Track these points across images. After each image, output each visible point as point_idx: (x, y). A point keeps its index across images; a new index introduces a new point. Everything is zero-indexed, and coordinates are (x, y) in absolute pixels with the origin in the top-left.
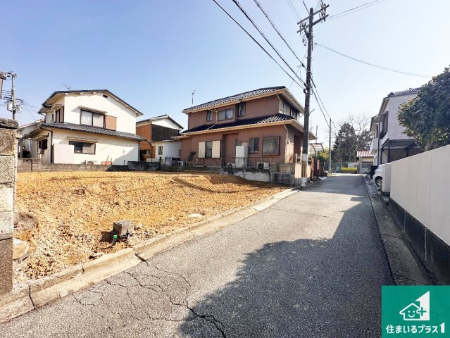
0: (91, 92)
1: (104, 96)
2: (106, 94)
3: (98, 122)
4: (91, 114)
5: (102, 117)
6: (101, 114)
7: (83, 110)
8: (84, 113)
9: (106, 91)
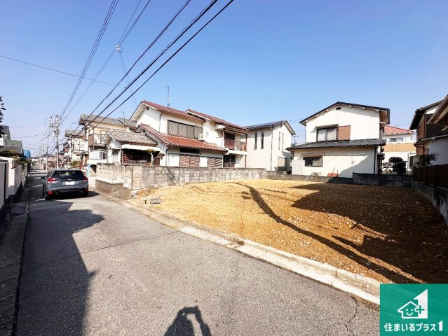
0: (324, 111)
1: (338, 109)
2: (339, 106)
3: (332, 136)
4: (325, 131)
5: (336, 130)
6: (334, 127)
7: (319, 129)
8: (320, 131)
9: (338, 103)
